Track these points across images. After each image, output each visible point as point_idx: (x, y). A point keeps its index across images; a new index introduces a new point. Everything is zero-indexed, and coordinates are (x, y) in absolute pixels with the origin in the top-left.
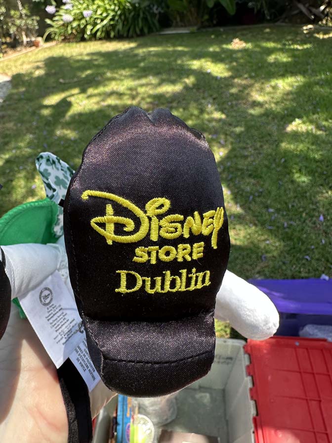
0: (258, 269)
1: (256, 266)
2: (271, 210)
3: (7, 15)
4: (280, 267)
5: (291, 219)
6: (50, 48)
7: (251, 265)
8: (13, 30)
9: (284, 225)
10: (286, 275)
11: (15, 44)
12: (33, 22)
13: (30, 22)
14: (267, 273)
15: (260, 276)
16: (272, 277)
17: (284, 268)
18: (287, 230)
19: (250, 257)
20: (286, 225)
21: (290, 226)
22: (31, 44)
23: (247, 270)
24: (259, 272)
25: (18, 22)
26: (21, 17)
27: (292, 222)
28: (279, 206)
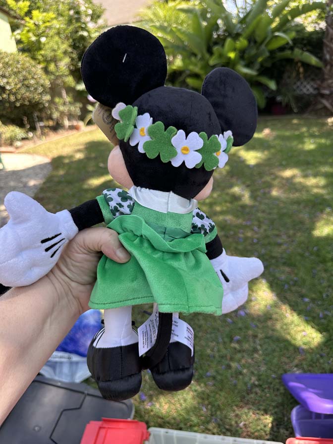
0: (296, 362)
1: (294, 358)
2: (307, 300)
3: (52, 102)
4: (318, 360)
5: (326, 309)
6: (91, 132)
7: (288, 358)
8: (56, 115)
9: (319, 315)
10: (324, 369)
11: (57, 127)
12: (76, 109)
13: (72, 108)
14: (305, 367)
15: (298, 370)
16: (310, 371)
17: (321, 361)
18: (323, 321)
19: (288, 350)
20: (321, 315)
21: (325, 317)
22: (72, 128)
23: (286, 364)
24: (297, 366)
25: (61, 108)
26: (64, 104)
27: (326, 313)
28: (314, 296)
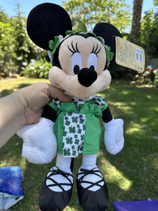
0: (119, 195)
1: (118, 194)
2: (123, 164)
3: (4, 64)
4: (129, 194)
5: (132, 169)
6: (22, 80)
7: (115, 193)
8: (6, 70)
9: (129, 171)
10: (132, 199)
11: (5, 76)
12: (16, 68)
13: (14, 68)
14: (123, 198)
15: (120, 200)
16: (125, 200)
17: (131, 195)
18: (131, 175)
19: (115, 189)
20: (130, 172)
21: (132, 173)
22: (13, 77)
23: (114, 196)
24: (119, 198)
25: (9, 67)
26: (10, 65)
27: (133, 170)
28: (126, 162)
